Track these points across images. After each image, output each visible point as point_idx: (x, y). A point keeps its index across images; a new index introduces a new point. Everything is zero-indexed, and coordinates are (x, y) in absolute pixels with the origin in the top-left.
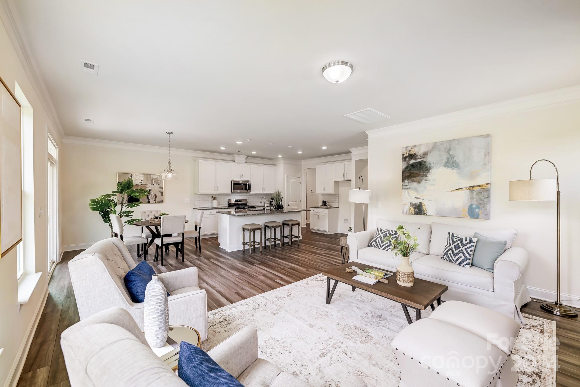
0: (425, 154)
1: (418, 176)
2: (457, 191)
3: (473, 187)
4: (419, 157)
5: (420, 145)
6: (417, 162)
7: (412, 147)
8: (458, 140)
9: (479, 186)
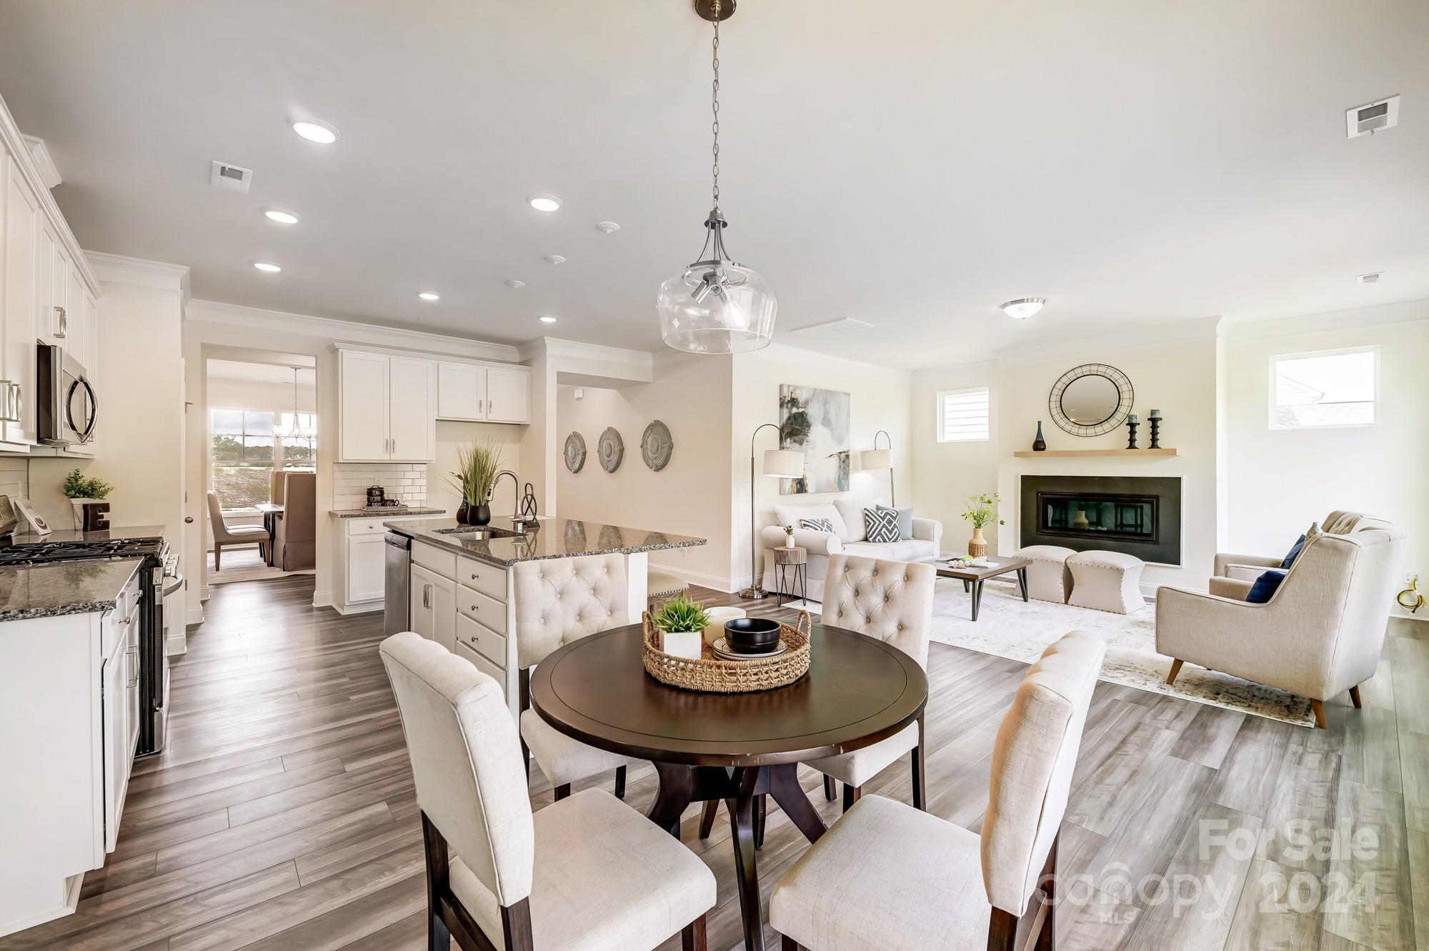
0: (807, 402)
1: (800, 434)
2: (831, 459)
3: (840, 453)
4: (800, 405)
5: (802, 387)
6: (799, 413)
7: (796, 388)
8: (832, 392)
9: (844, 452)
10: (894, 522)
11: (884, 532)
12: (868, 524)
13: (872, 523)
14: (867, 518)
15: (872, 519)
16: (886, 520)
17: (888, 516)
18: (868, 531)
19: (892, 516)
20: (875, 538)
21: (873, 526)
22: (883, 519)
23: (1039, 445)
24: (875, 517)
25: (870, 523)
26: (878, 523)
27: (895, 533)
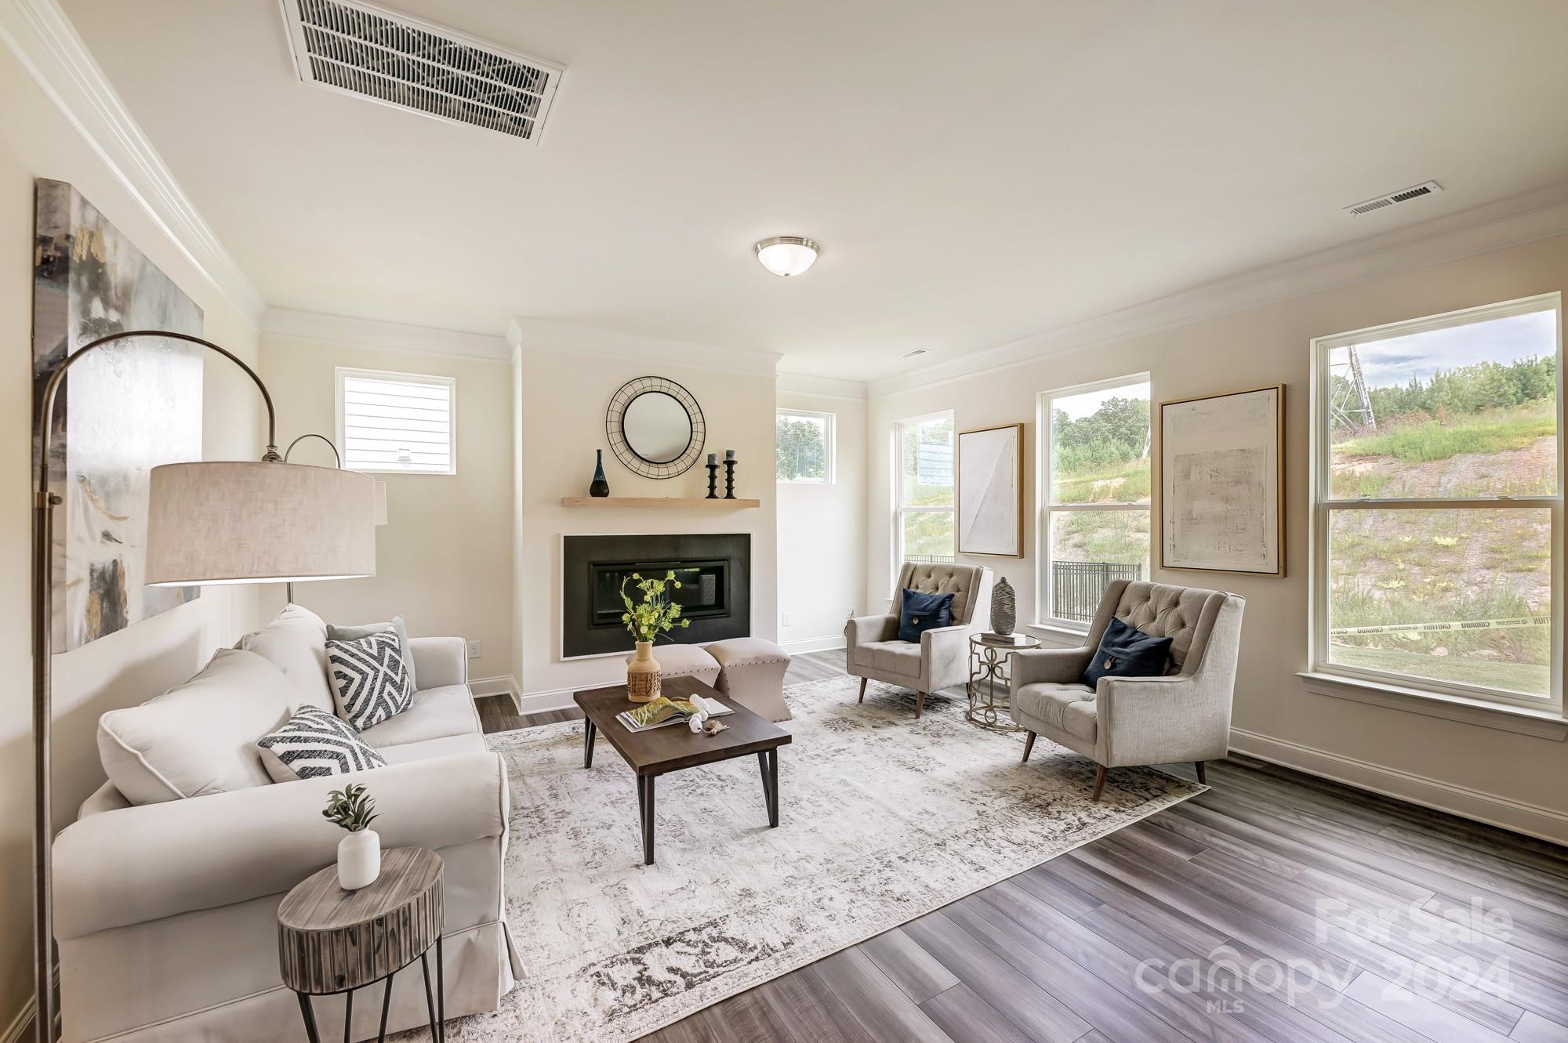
10: (402, 663)
11: (390, 694)
12: (342, 683)
13: (358, 678)
14: (337, 667)
15: (354, 668)
16: (386, 661)
17: (388, 651)
18: (346, 700)
19: (393, 648)
20: (370, 717)
21: (362, 685)
22: (380, 659)
23: (599, 488)
24: (360, 659)
25: (351, 680)
26: (371, 674)
27: (407, 690)
